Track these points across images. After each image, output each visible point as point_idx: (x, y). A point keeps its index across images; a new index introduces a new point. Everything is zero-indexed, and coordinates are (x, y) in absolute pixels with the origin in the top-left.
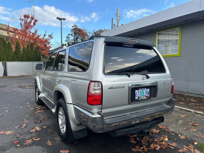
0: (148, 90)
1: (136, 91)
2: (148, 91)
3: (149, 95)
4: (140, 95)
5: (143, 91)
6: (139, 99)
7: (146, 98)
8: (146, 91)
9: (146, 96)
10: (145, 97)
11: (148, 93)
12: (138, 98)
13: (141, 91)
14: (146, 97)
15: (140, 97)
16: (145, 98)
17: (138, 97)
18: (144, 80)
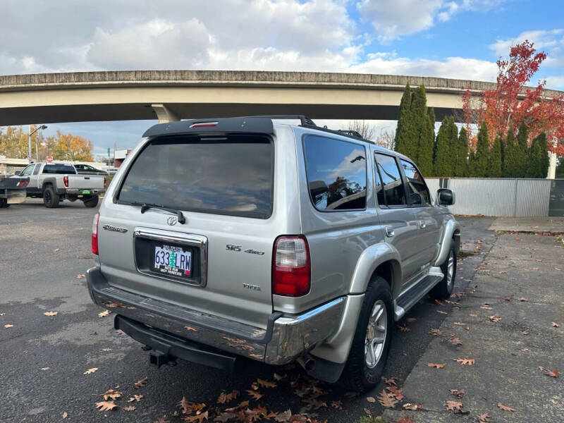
0: (188, 254)
1: (158, 249)
2: (188, 258)
3: (188, 269)
4: (166, 261)
5: (175, 253)
6: (162, 270)
7: (180, 274)
8: (182, 256)
9: (182, 268)
10: (177, 270)
11: (187, 264)
12: (162, 267)
13: (171, 252)
14: (179, 271)
15: (165, 265)
16: (175, 272)
17: (160, 264)
18: (171, 224)
